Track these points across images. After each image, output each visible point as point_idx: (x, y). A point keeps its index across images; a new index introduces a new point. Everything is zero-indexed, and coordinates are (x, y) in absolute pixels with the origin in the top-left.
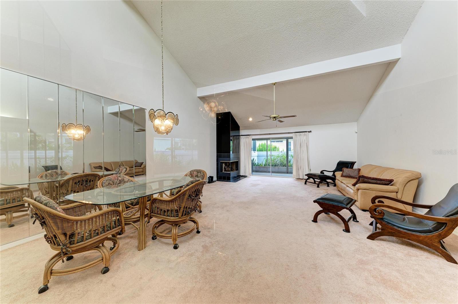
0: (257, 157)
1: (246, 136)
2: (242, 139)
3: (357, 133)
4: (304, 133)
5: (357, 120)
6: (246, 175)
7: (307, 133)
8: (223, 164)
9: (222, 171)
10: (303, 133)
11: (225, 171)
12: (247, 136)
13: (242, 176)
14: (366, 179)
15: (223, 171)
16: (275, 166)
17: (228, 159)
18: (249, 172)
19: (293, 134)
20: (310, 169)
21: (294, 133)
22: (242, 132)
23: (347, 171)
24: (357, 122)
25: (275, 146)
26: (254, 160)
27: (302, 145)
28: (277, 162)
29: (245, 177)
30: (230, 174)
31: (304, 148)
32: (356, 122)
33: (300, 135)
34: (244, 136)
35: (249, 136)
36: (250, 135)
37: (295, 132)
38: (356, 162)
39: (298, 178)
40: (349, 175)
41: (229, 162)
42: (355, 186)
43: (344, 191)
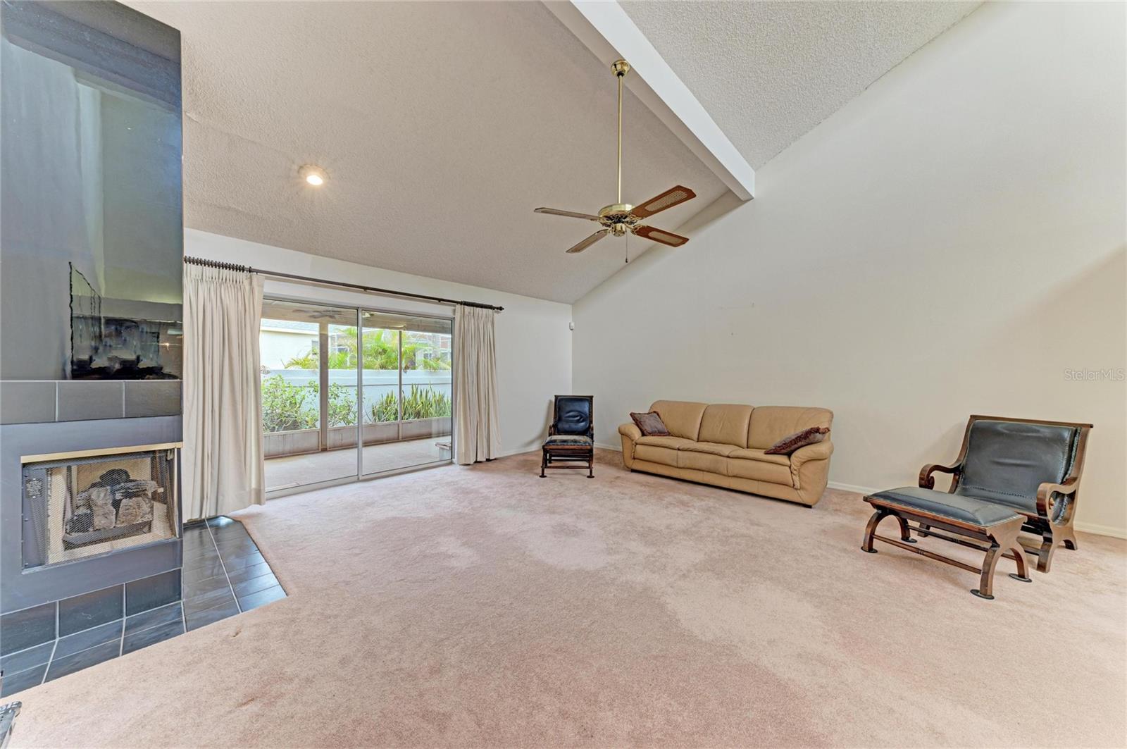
4: (486, 310)
9: (46, 554)
10: (483, 309)
19: (456, 306)
21: (460, 306)
24: (572, 304)
33: (478, 315)
35: (240, 273)
37: (461, 303)
42: (789, 455)
43: (708, 472)
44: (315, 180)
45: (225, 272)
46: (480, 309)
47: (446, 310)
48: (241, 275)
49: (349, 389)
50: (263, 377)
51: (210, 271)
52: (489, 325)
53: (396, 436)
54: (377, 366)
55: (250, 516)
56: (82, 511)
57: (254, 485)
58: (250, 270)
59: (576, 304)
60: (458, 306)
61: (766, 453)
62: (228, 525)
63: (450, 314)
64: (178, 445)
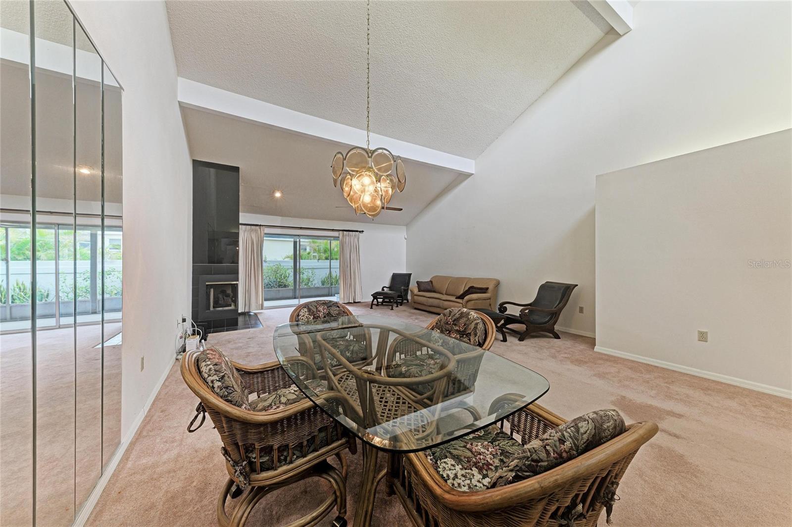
1: (250, 227)
3: (406, 239)
4: (355, 232)
6: (251, 311)
7: (358, 233)
8: (212, 290)
9: (210, 308)
11: (215, 307)
17: (231, 276)
18: (257, 303)
23: (423, 285)
30: (235, 311)
33: (350, 235)
34: (246, 226)
37: (342, 230)
40: (427, 289)
41: (235, 284)
42: (463, 299)
43: (437, 307)
44: (278, 195)
45: (253, 227)
46: (351, 232)
47: (336, 234)
48: (258, 227)
49: (309, 270)
50: (264, 264)
51: (248, 227)
52: (356, 240)
53: (328, 294)
54: (324, 258)
55: (258, 313)
56: (217, 299)
57: (261, 303)
58: (260, 225)
59: (407, 225)
60: (341, 232)
61: (456, 298)
62: (253, 315)
63: (337, 235)
64: (238, 282)
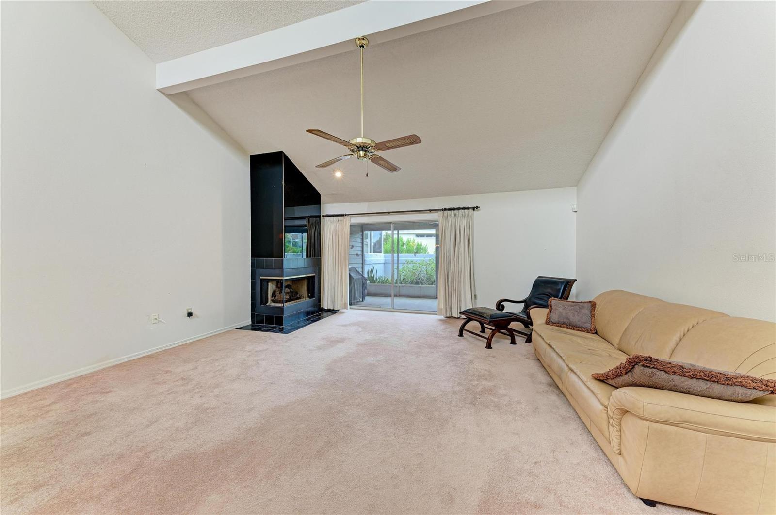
0: (383, 264)
1: (336, 217)
2: (329, 223)
3: (576, 212)
4: (462, 211)
5: (577, 182)
6: (336, 309)
7: (471, 210)
8: (269, 284)
9: (267, 302)
10: (460, 211)
11: (273, 301)
12: (338, 217)
13: (329, 311)
14: (663, 372)
15: (270, 303)
16: (417, 283)
17: (278, 271)
18: (342, 301)
19: (439, 212)
20: (475, 295)
21: (442, 212)
22: (328, 208)
23: (560, 309)
24: (576, 186)
25: (420, 243)
26: (375, 271)
27: (458, 239)
28: (422, 275)
29: (333, 312)
30: (281, 309)
31: (463, 247)
32: (575, 188)
33: (455, 216)
34: (332, 218)
35: (343, 217)
36: (346, 215)
37: (442, 210)
38: (576, 280)
39: (448, 316)
40: (565, 320)
41: (281, 280)
44: (338, 174)
63: (437, 218)
